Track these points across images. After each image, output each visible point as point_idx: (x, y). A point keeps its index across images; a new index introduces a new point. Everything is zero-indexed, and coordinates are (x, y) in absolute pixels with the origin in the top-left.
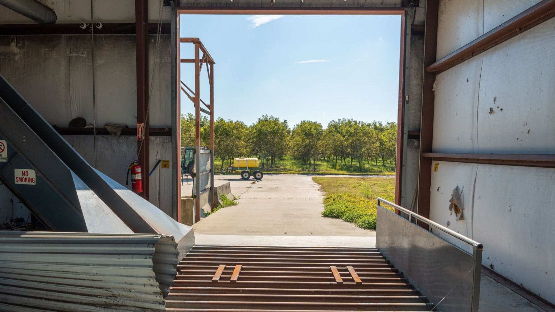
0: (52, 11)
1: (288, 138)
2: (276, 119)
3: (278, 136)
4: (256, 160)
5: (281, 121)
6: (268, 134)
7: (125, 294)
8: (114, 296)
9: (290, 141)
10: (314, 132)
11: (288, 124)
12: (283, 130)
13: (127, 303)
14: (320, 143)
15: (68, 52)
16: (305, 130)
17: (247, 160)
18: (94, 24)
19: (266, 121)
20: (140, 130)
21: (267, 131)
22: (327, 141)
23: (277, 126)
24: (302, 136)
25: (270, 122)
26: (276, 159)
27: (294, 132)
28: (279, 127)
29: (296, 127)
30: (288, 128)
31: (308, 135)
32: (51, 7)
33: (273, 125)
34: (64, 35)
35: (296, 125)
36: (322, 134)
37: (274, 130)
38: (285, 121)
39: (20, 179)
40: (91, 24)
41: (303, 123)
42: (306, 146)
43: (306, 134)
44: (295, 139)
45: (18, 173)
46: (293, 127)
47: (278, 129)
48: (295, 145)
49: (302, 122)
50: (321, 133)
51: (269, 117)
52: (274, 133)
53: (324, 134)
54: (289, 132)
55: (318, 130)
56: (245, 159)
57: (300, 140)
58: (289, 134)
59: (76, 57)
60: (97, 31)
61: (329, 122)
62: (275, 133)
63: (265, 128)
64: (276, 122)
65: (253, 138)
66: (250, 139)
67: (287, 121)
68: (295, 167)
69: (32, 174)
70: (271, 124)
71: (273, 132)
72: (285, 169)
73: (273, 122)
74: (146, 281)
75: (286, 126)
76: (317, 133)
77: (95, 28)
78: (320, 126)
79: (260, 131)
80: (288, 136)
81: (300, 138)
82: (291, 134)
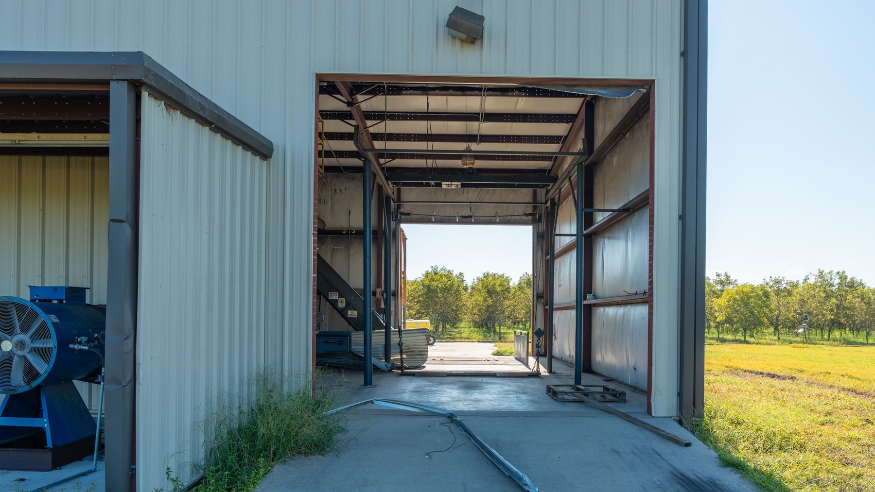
0: (323, 222)
1: (465, 297)
2: (449, 271)
3: (451, 294)
4: (427, 323)
5: (456, 273)
6: (439, 291)
7: (414, 347)
8: (409, 348)
9: (467, 301)
10: (499, 289)
11: (465, 278)
12: (459, 286)
13: (414, 350)
14: (507, 303)
15: (332, 246)
16: (487, 286)
17: (416, 323)
18: (351, 231)
19: (436, 274)
20: (378, 293)
21: (438, 287)
22: (516, 300)
23: (450, 281)
24: (483, 294)
25: (441, 276)
26: (448, 326)
27: (473, 288)
28: (452, 282)
29: (476, 280)
30: (465, 284)
31: (491, 292)
32: (323, 219)
33: (445, 279)
34: (329, 236)
35: (476, 278)
36: (509, 292)
37: (446, 286)
38: (461, 274)
39: (350, 315)
40: (348, 231)
41: (487, 276)
42: (488, 306)
43: (488, 292)
44: (473, 298)
45: (349, 312)
46: (472, 281)
47: (452, 285)
48: (474, 305)
49: (484, 274)
50: (508, 290)
51: (439, 269)
52: (447, 289)
53: (512, 291)
54: (466, 289)
55: (505, 286)
56: (414, 321)
57: (481, 299)
58: (466, 291)
59: (337, 249)
60: (351, 234)
61: (521, 275)
62: (449, 290)
63: (435, 284)
64: (449, 275)
65: (419, 296)
66: (414, 298)
67: (464, 275)
68: (475, 335)
69: (356, 313)
70: (442, 279)
71: (445, 289)
72: (461, 338)
73: (445, 277)
74: (423, 341)
75: (463, 281)
76: (503, 291)
77: (351, 232)
78: (508, 280)
79: (429, 287)
80: (465, 294)
81: (481, 296)
82: (469, 291)
